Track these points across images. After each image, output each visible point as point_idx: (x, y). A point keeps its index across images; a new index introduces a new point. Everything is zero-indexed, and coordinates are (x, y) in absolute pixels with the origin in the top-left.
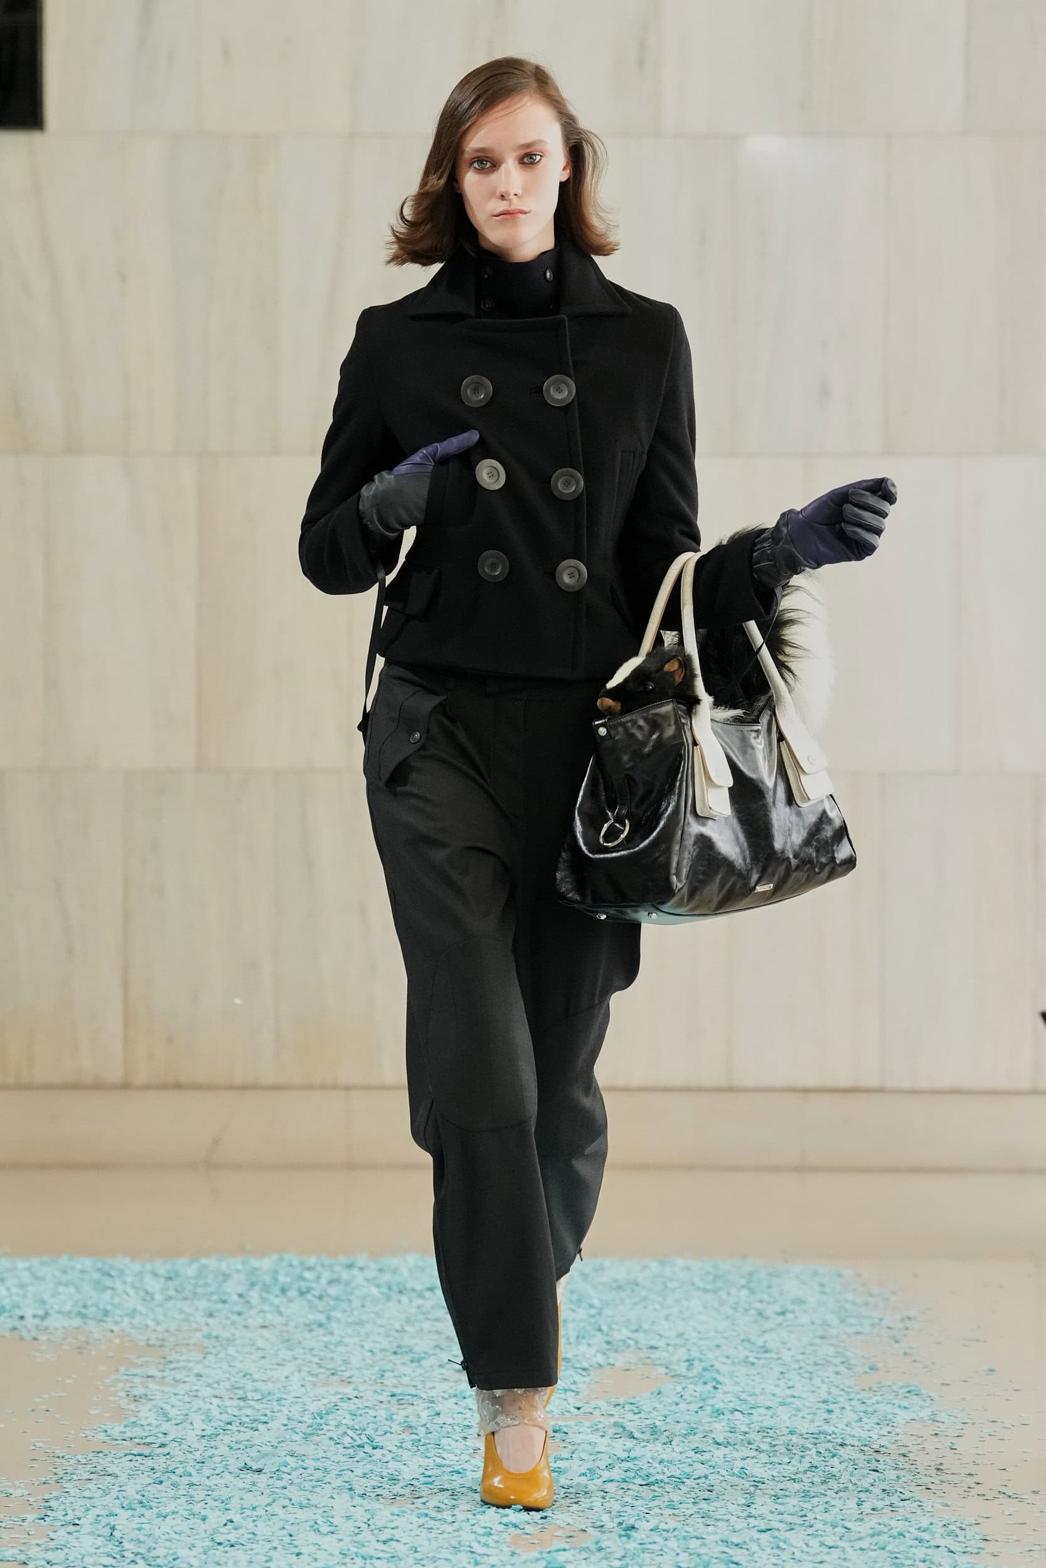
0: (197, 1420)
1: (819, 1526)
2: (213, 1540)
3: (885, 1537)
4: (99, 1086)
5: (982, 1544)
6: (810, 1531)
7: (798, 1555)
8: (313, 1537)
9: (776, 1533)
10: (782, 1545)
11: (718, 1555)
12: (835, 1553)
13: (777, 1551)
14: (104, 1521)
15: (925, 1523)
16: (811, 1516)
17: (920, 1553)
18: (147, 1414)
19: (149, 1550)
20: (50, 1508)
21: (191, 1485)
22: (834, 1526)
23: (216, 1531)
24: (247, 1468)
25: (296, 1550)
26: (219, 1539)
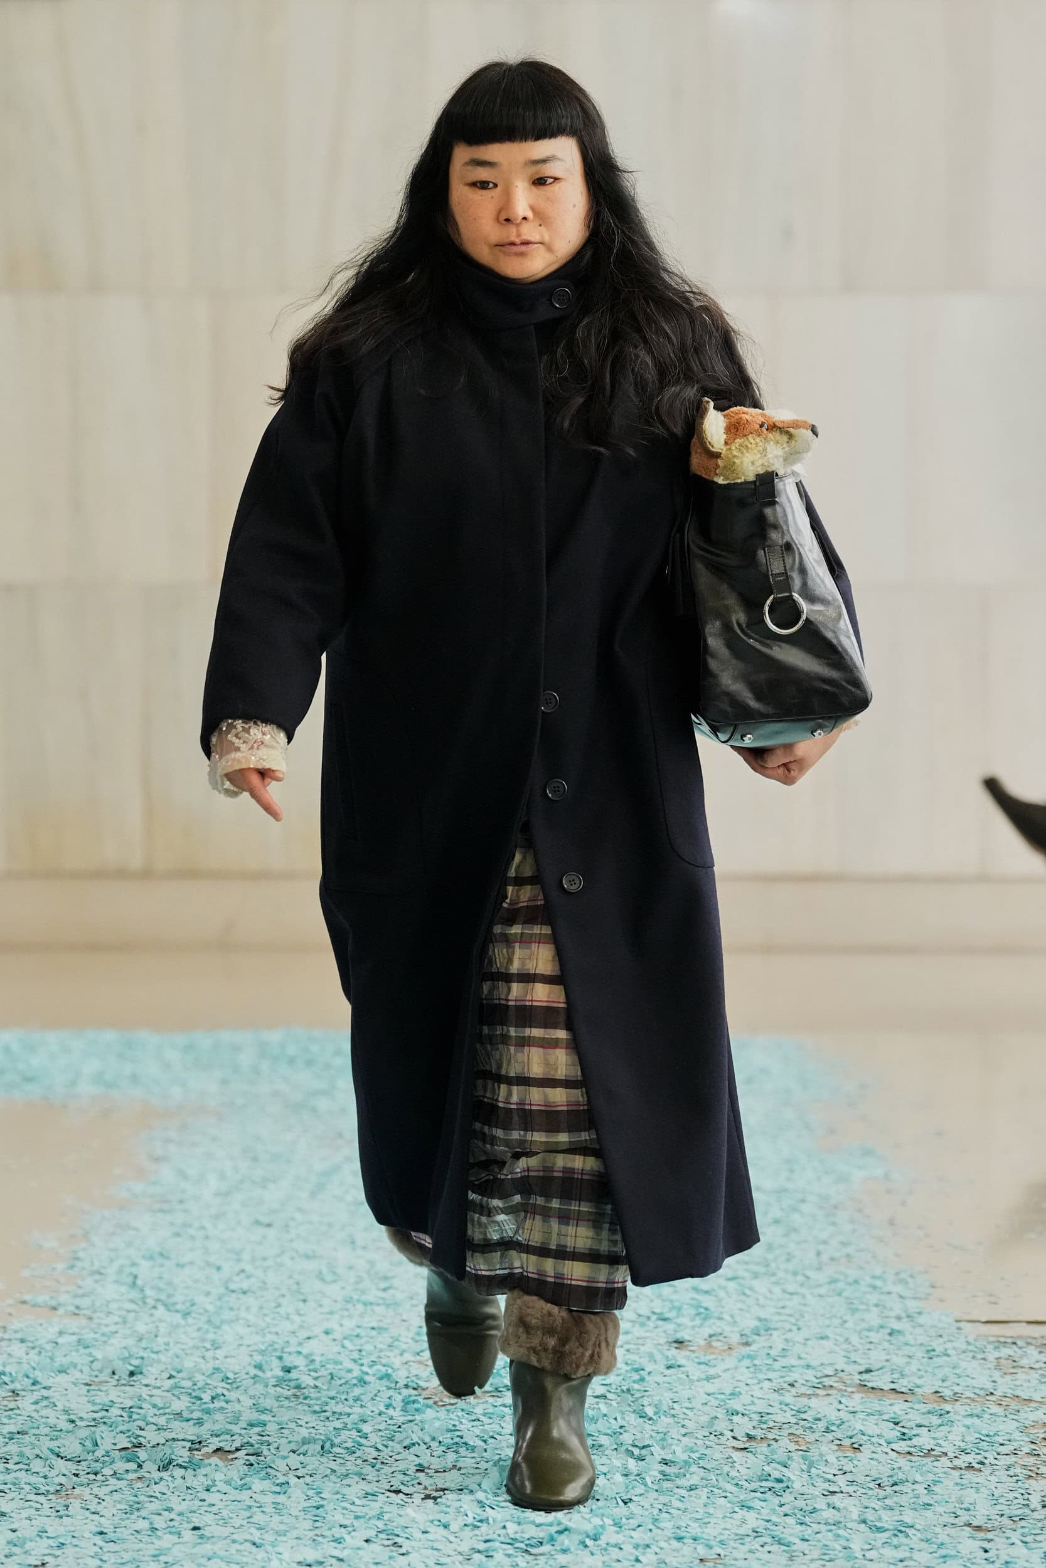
0: (213, 1182)
1: (781, 1274)
2: (227, 1288)
3: (841, 1285)
4: (121, 874)
5: (930, 1290)
6: (774, 1279)
7: (762, 1301)
8: (318, 1285)
9: (742, 1281)
10: (748, 1292)
11: (689, 1302)
12: (796, 1299)
13: (743, 1298)
14: (128, 1270)
15: (878, 1271)
16: (773, 1265)
17: (873, 1298)
18: (166, 1173)
19: (169, 1296)
20: (77, 1259)
21: (207, 1237)
22: (795, 1274)
23: (230, 1280)
24: (257, 1223)
25: (302, 1297)
26: (232, 1286)
